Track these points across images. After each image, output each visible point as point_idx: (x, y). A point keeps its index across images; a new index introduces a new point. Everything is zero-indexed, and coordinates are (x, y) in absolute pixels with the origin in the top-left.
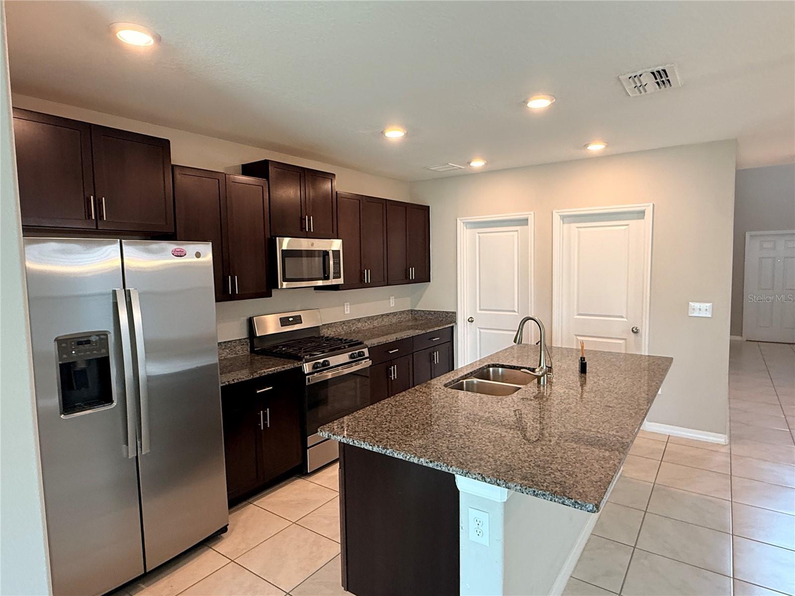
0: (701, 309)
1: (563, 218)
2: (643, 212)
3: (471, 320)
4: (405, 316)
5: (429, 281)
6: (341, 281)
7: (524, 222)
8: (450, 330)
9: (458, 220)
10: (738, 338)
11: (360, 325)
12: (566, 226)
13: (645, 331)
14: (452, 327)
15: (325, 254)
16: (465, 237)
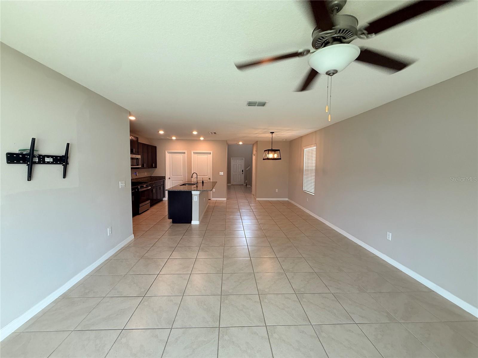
0: (222, 173)
1: (193, 153)
2: (211, 153)
3: (169, 178)
4: (149, 178)
5: (156, 168)
6: (140, 166)
7: (184, 153)
8: (163, 181)
9: (166, 151)
10: (230, 184)
11: (139, 179)
12: (194, 155)
13: (211, 179)
14: (164, 180)
15: (138, 159)
16: (168, 156)
